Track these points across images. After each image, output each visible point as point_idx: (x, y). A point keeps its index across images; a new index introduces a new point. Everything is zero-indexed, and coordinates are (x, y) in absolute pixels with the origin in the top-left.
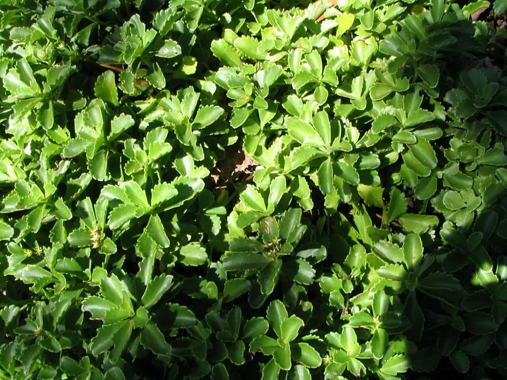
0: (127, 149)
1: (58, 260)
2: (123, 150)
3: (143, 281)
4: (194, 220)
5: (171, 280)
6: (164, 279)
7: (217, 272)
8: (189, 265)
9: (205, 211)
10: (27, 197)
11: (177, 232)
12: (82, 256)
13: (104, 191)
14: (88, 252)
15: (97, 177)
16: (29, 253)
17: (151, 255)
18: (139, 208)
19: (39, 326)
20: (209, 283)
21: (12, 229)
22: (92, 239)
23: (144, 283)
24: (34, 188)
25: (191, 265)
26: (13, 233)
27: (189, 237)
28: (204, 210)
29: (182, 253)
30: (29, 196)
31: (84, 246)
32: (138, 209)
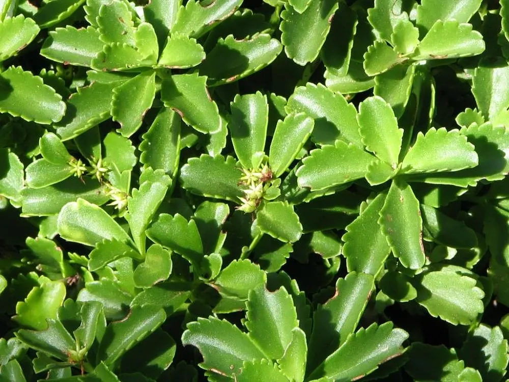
0: (378, 10)
1: (161, 215)
2: (369, 10)
3: (333, 321)
4: (467, 211)
5: (402, 340)
6: (387, 334)
7: (487, 350)
8: (439, 317)
9: (500, 200)
10: (121, 45)
11: (432, 235)
12: (206, 219)
13: (302, 92)
14: (220, 213)
15: (294, 52)
16: (78, 168)
17: (367, 270)
18: (377, 162)
19: (81, 345)
20: (467, 369)
21: (63, 104)
22: (246, 191)
23: (335, 325)
24: (144, 30)
25: (442, 318)
26: (63, 113)
27: (452, 252)
28: (499, 197)
29: (426, 283)
30: (125, 44)
31: (217, 197)
32: (375, 163)
